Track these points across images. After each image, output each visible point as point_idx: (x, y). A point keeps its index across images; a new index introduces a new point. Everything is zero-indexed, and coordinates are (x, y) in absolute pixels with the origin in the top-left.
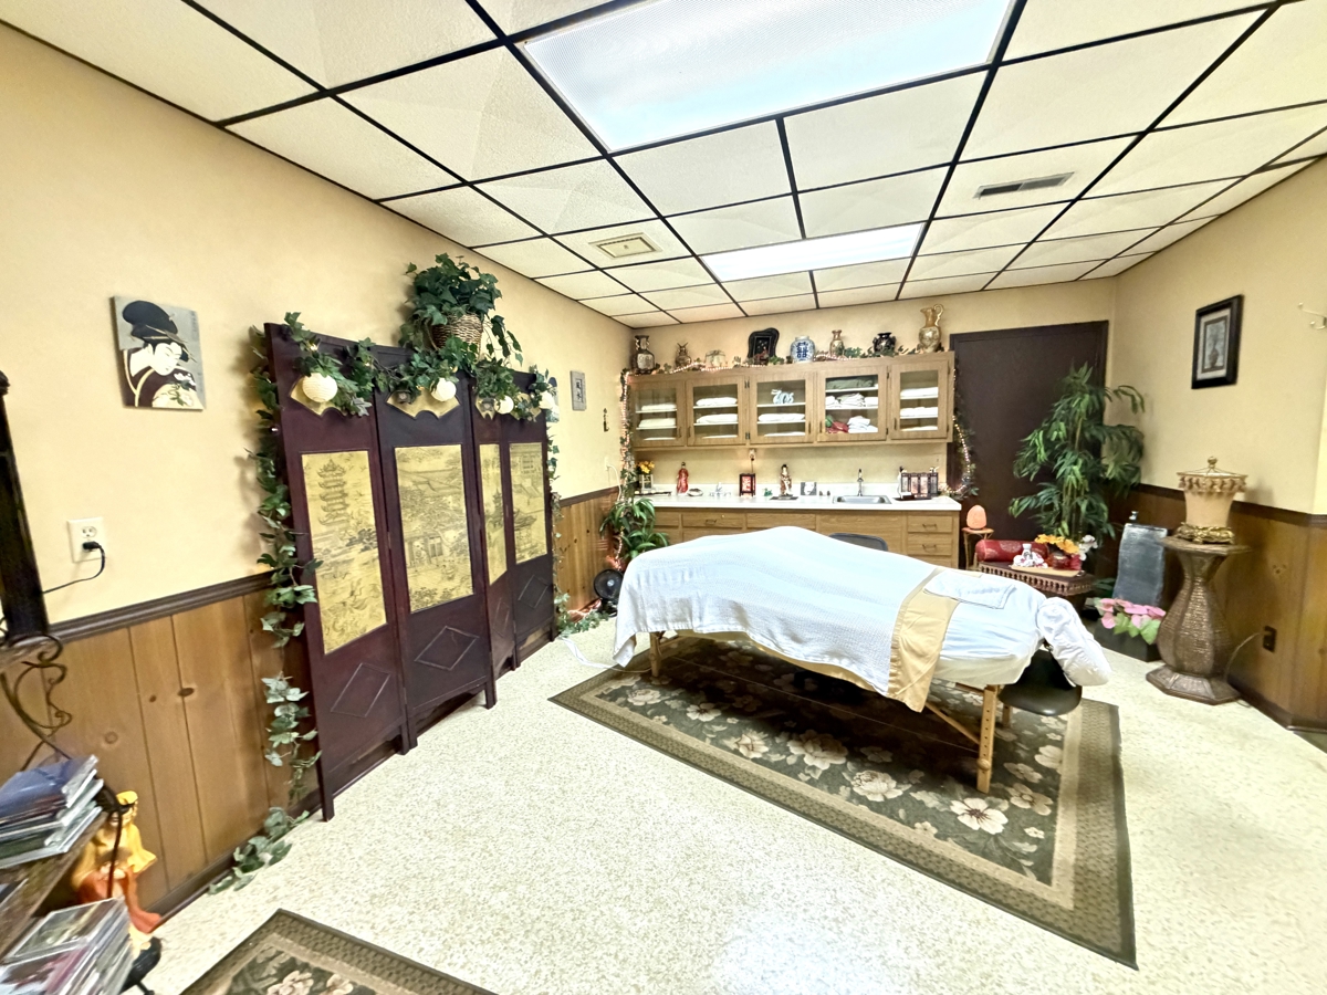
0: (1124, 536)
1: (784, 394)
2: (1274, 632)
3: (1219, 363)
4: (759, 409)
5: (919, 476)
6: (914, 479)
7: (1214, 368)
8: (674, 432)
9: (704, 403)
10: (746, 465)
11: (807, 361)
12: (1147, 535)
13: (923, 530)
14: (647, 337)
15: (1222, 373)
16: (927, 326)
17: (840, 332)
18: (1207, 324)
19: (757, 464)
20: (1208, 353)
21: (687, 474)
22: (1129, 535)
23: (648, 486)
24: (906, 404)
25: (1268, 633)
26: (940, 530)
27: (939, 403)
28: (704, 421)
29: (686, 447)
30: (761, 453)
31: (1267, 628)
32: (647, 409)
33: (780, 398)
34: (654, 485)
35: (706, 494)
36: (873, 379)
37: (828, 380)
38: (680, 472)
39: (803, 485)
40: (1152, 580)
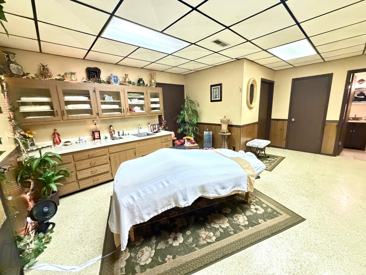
0: (204, 134)
1: (109, 97)
2: (235, 147)
3: (217, 97)
4: (101, 102)
5: (155, 125)
6: (154, 126)
7: (216, 98)
8: (51, 113)
9: (68, 98)
10: (93, 127)
11: (118, 84)
12: (208, 133)
13: (165, 141)
14: (14, 54)
15: (219, 99)
16: (152, 78)
17: (128, 75)
18: (213, 89)
19: (98, 126)
20: (214, 95)
21: (59, 135)
22: (205, 134)
23: (33, 145)
24: (152, 103)
25: (234, 148)
26: (169, 140)
27: (160, 103)
28: (70, 107)
29: (62, 121)
30: (99, 121)
31: (233, 147)
32: (24, 99)
33: (108, 99)
34: (36, 144)
35: (74, 142)
36: (142, 94)
37: (128, 93)
38: (54, 134)
39: (119, 133)
40: (210, 143)
